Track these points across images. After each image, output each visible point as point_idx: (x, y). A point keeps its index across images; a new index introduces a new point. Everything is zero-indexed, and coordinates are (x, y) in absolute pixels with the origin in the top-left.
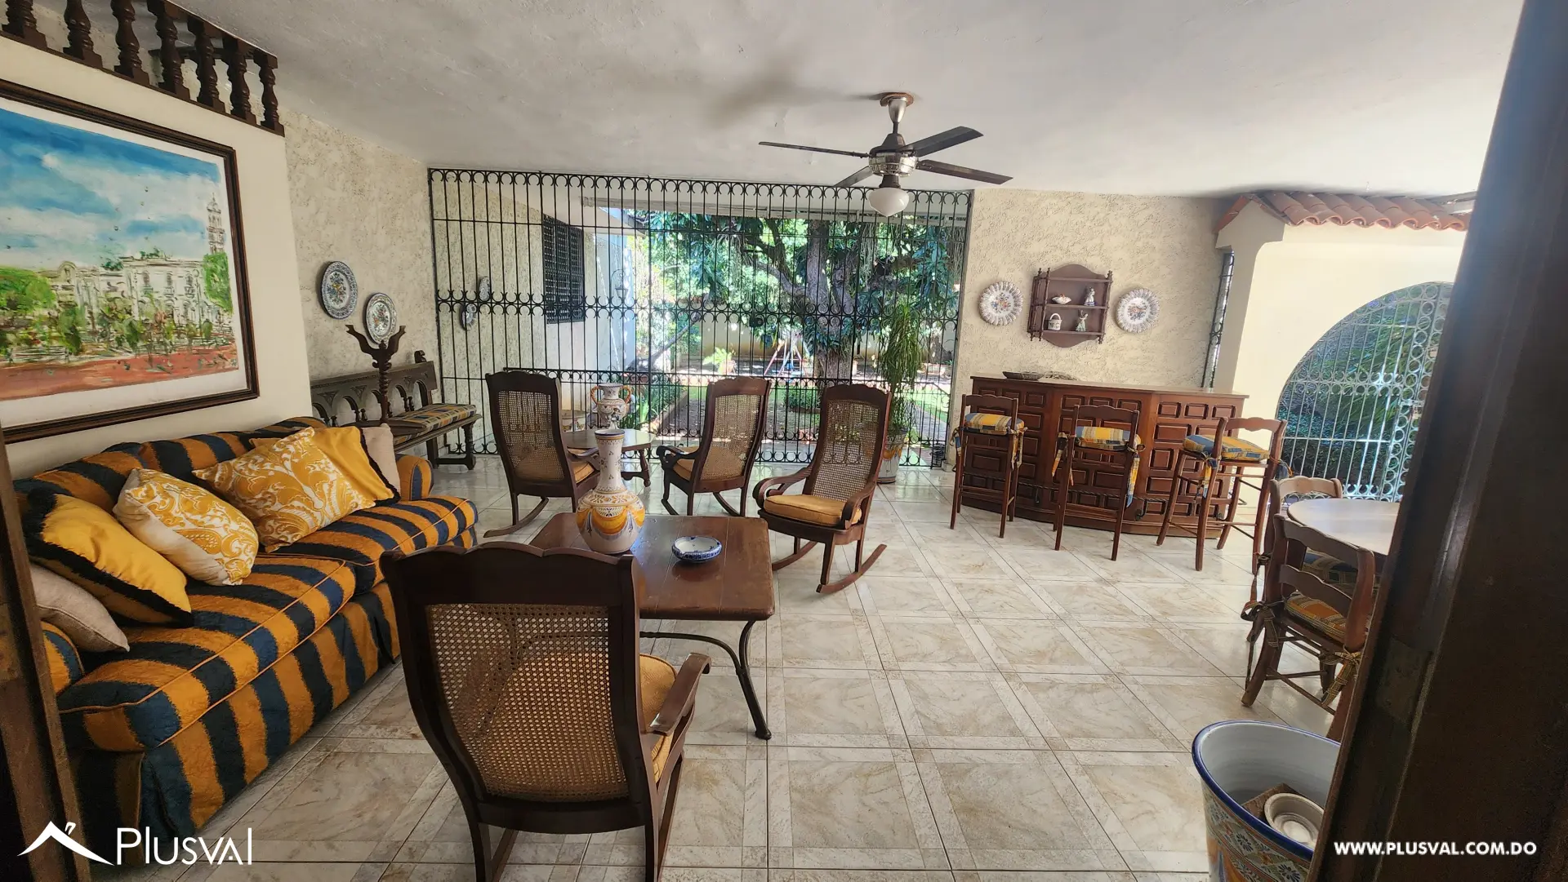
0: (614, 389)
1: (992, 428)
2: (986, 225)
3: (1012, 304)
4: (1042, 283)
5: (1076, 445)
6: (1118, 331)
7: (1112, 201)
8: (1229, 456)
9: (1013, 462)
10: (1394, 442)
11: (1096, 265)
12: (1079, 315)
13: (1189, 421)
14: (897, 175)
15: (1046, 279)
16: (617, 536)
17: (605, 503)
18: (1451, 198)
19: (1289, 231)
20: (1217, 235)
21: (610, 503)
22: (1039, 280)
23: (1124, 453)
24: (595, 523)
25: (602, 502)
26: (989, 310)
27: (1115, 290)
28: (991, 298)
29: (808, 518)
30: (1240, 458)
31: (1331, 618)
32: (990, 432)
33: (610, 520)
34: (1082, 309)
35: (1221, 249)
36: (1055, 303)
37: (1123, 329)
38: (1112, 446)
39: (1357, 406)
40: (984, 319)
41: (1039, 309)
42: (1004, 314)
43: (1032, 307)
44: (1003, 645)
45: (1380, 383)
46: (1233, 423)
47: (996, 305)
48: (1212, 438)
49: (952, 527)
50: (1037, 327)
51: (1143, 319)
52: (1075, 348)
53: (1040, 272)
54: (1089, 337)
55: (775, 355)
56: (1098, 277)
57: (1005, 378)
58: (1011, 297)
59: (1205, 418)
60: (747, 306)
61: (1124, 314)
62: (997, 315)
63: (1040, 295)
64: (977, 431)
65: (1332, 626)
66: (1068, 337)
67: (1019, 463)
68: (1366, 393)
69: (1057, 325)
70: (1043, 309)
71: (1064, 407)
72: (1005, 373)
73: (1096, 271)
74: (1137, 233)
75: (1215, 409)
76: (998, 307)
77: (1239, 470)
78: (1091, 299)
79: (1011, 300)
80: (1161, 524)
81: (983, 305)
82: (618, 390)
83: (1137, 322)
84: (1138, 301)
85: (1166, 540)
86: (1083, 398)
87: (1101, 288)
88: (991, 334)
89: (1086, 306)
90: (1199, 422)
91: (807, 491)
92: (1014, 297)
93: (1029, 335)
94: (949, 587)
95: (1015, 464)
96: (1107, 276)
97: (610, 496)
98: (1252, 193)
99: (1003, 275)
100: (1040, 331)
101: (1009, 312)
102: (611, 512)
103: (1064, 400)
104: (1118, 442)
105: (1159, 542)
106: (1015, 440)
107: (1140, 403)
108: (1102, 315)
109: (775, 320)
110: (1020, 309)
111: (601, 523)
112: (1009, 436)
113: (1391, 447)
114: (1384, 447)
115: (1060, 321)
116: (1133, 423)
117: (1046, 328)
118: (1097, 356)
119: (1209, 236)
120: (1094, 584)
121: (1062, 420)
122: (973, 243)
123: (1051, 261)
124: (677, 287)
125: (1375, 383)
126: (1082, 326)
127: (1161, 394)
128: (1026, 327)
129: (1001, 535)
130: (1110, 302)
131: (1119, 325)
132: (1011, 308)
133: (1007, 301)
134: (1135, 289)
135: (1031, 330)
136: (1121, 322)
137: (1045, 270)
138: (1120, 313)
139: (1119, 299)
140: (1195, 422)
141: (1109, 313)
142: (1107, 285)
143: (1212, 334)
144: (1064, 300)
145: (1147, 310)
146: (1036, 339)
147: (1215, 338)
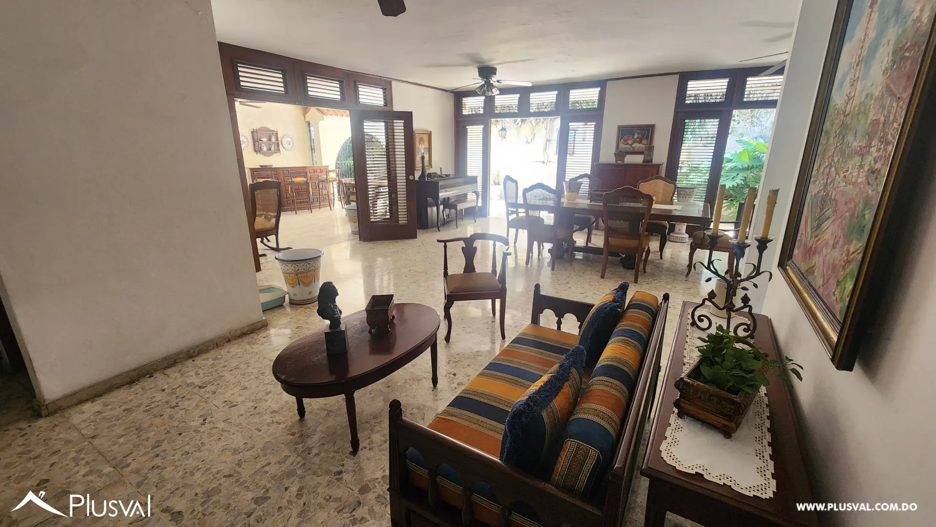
5: (293, 184)
8: (331, 180)
11: (272, 127)
12: (270, 144)
13: (318, 174)
15: (257, 132)
19: (325, 117)
20: (305, 117)
22: (254, 132)
23: (307, 183)
27: (280, 135)
35: (307, 121)
36: (262, 141)
37: (285, 149)
41: (257, 143)
42: (245, 145)
43: (254, 142)
46: (328, 172)
48: (325, 177)
51: (291, 146)
52: (272, 156)
53: (253, 129)
54: (275, 152)
56: (272, 131)
61: (284, 143)
63: (256, 138)
66: (269, 153)
69: (265, 149)
71: (283, 174)
72: (260, 166)
73: (272, 129)
75: (322, 169)
77: (333, 183)
78: (273, 139)
79: (246, 141)
83: (290, 146)
84: (289, 139)
86: (288, 171)
87: (275, 134)
89: (272, 142)
92: (247, 139)
93: (256, 153)
96: (276, 131)
100: (259, 151)
104: (303, 181)
108: (278, 145)
110: (250, 143)
115: (265, 147)
116: (305, 176)
117: (261, 150)
118: (280, 157)
119: (303, 117)
123: (256, 126)
126: (273, 149)
127: (309, 167)
128: (254, 150)
130: (280, 140)
133: (244, 140)
134: (286, 135)
135: (255, 151)
136: (284, 146)
137: (255, 129)
138: (283, 144)
139: (282, 139)
140: (319, 174)
141: (280, 144)
142: (277, 134)
143: (312, 149)
144: (265, 140)
145: (292, 142)
146: (259, 154)
147: (313, 151)
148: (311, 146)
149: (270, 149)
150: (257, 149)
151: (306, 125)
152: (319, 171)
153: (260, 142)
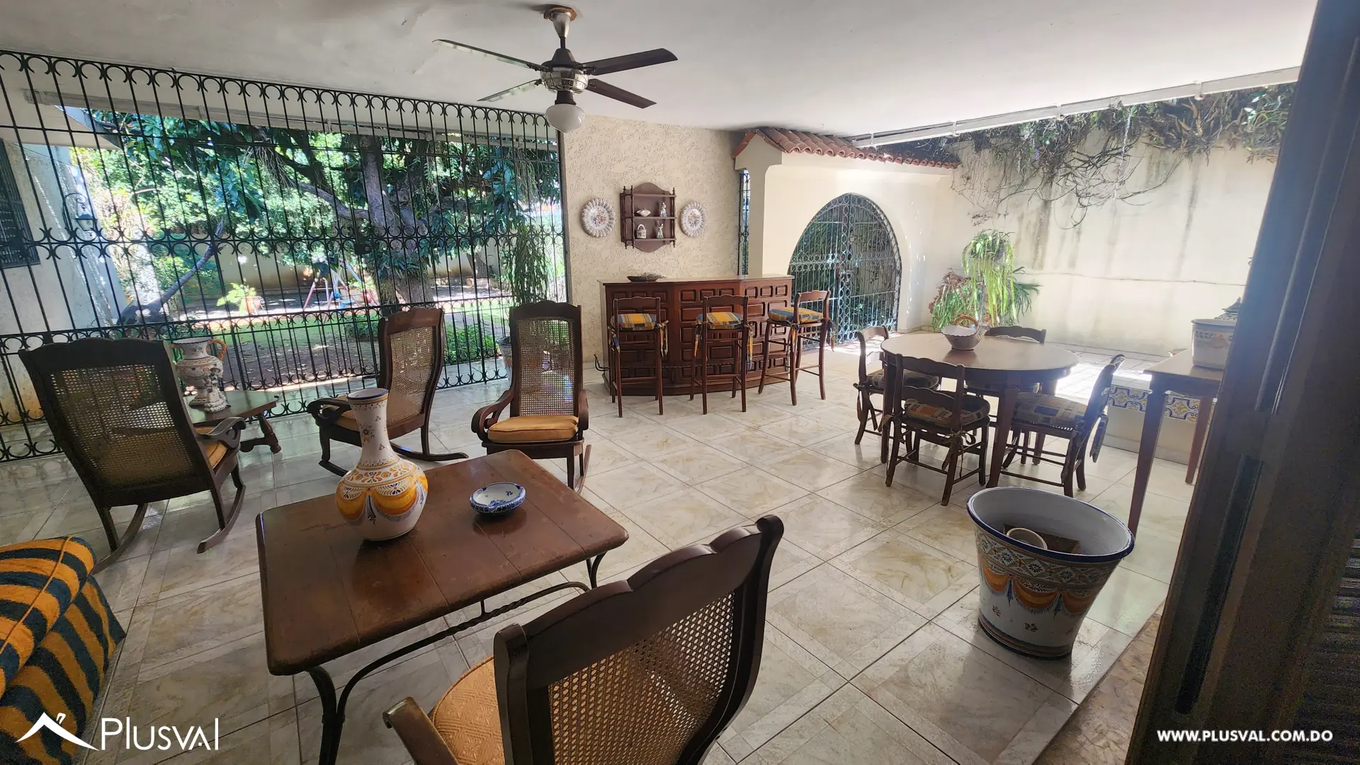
0: (200, 345)
1: (643, 325)
2: (576, 147)
3: (607, 218)
4: (628, 198)
5: (709, 329)
6: (684, 236)
7: (667, 130)
8: (803, 320)
9: (662, 350)
10: (840, 298)
11: (664, 184)
12: (656, 224)
13: (763, 300)
14: (571, 91)
15: (631, 195)
16: (410, 513)
17: (384, 479)
18: (853, 138)
19: (785, 156)
20: (734, 159)
21: (391, 477)
22: (624, 196)
23: (743, 328)
24: (379, 506)
25: (380, 480)
26: (590, 224)
27: (678, 203)
28: (592, 212)
29: (546, 438)
30: (809, 321)
31: (936, 414)
32: (641, 329)
33: (398, 498)
34: (658, 219)
35: (738, 171)
36: (639, 215)
37: (686, 234)
38: (733, 325)
39: (805, 278)
40: (587, 232)
41: (629, 221)
42: (602, 226)
43: (622, 220)
44: (734, 498)
45: (830, 261)
47: (595, 219)
48: (790, 310)
49: (621, 415)
50: (628, 237)
51: (698, 226)
52: (656, 252)
53: (624, 189)
54: (664, 243)
55: (314, 286)
56: (664, 193)
57: (630, 281)
58: (606, 212)
59: (771, 296)
60: (265, 234)
61: (685, 221)
62: (598, 228)
63: (627, 209)
64: (630, 330)
65: (940, 418)
66: (646, 247)
67: (666, 351)
68: (808, 269)
69: (644, 234)
70: (632, 221)
71: (682, 300)
72: (629, 278)
73: (664, 188)
74: (686, 157)
75: (761, 289)
76: (597, 221)
78: (664, 212)
79: (606, 215)
80: (760, 377)
81: (585, 220)
82: (204, 345)
83: (696, 228)
84: (697, 213)
85: (766, 388)
86: (714, 290)
87: (668, 201)
88: (595, 245)
89: (661, 218)
90: (771, 299)
91: (515, 413)
92: (608, 212)
93: (623, 244)
94: (659, 465)
95: (664, 352)
96: (672, 193)
97: (387, 470)
98: (757, 128)
99: (596, 192)
100: (632, 240)
101: (606, 225)
102: (398, 487)
103: (682, 295)
104: (737, 322)
105: (760, 391)
106: (662, 332)
107: (733, 290)
108: (672, 226)
109: (304, 246)
110: (614, 222)
111: (387, 504)
112: (656, 330)
113: (839, 302)
114: (836, 301)
115: (645, 231)
117: (636, 238)
118: (672, 257)
119: (730, 162)
120: (748, 433)
121: (682, 310)
122: (568, 163)
123: (631, 181)
124: (160, 213)
125: (828, 261)
126: (660, 234)
127: (745, 282)
128: (620, 237)
129: (661, 413)
130: (677, 213)
131: (683, 232)
132: (607, 222)
133: (603, 215)
134: (691, 202)
135: (624, 239)
136: (685, 228)
137: (628, 188)
138: (683, 222)
139: (681, 212)
140: (767, 300)
141: (676, 222)
142: (672, 199)
143: (740, 234)
144: (645, 213)
145: (700, 220)
146: (630, 247)
147: (743, 238)
148: (740, 227)
149: (654, 236)
150: (628, 236)
151: (735, 177)
152: (767, 292)
153: (635, 218)
